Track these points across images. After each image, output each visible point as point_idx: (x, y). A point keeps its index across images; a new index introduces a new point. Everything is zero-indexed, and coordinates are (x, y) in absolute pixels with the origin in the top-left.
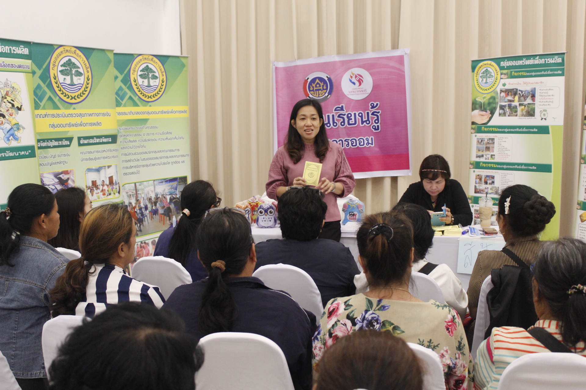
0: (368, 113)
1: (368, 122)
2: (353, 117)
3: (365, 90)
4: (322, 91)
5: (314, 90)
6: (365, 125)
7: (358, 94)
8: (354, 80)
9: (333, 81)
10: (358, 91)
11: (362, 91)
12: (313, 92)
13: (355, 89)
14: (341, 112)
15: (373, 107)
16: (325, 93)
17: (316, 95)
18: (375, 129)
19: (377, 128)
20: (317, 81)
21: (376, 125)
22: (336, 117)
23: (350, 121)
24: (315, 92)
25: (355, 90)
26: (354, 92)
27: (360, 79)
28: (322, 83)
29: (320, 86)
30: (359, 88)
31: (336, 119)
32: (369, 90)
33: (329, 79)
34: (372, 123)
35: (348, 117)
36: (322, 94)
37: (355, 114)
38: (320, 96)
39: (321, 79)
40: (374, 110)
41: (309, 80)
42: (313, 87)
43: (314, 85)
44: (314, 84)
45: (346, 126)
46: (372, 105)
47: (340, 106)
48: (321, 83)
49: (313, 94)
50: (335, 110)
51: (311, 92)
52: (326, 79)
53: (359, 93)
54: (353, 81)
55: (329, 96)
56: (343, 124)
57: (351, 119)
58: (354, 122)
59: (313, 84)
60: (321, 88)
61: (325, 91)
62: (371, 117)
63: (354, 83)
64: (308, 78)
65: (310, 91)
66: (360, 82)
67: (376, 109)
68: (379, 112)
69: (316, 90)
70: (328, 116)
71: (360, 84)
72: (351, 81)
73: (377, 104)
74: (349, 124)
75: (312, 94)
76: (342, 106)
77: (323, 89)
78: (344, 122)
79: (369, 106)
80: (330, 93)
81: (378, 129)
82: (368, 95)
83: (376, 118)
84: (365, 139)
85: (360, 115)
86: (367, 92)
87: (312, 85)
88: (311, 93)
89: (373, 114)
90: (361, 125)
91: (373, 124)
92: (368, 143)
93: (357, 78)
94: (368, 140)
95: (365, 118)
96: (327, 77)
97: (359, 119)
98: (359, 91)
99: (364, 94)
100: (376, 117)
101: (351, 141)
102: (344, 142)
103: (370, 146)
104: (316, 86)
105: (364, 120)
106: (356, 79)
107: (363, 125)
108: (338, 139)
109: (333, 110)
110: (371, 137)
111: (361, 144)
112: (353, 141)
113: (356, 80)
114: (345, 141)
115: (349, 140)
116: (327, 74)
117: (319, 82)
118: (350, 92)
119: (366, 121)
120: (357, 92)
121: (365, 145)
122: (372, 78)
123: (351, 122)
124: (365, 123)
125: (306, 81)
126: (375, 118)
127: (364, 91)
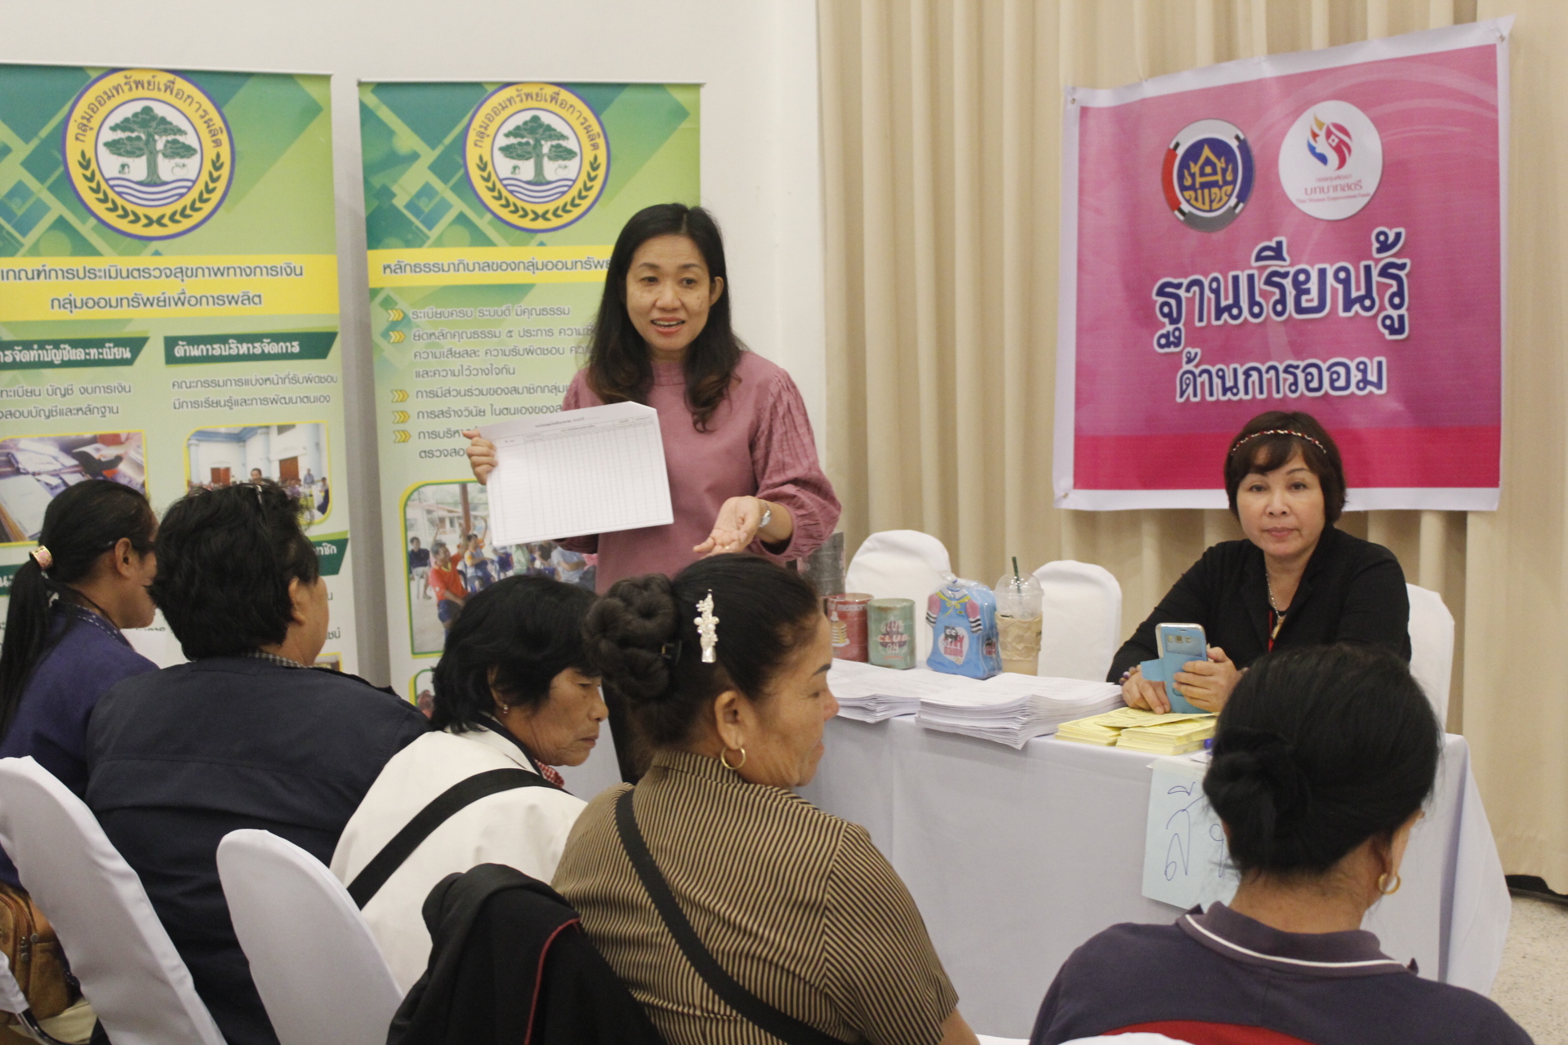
0: (1368, 269)
1: (1367, 303)
2: (1313, 285)
3: (1358, 184)
4: (1220, 188)
5: (1197, 186)
6: (1357, 313)
7: (1335, 199)
8: (1322, 146)
9: (1255, 151)
10: (1335, 188)
11: (1349, 187)
12: (1192, 193)
13: (1326, 179)
14: (1275, 265)
15: (1384, 247)
16: (1230, 196)
17: (1204, 203)
18: (1393, 330)
19: (1396, 326)
20: (1207, 152)
21: (1395, 313)
22: (1259, 284)
23: (1304, 298)
24: (1199, 192)
25: (1325, 184)
26: (1322, 190)
27: (1341, 141)
28: (1223, 159)
29: (1215, 173)
30: (1339, 177)
31: (1260, 290)
32: (1371, 184)
33: (1243, 145)
34: (1382, 308)
35: (1296, 283)
36: (1220, 200)
37: (1322, 273)
38: (1215, 206)
39: (1218, 146)
40: (1387, 257)
41: (1180, 152)
42: (1193, 176)
43: (1195, 169)
44: (1196, 163)
45: (1290, 316)
46: (1382, 238)
47: (1273, 244)
48: (1219, 159)
49: (1193, 202)
50: (1259, 258)
51: (1187, 194)
52: (1234, 144)
53: (1340, 194)
54: (1318, 150)
55: (1241, 205)
56: (1279, 308)
57: (1308, 291)
58: (1315, 303)
59: (1192, 165)
60: (1219, 178)
61: (1229, 188)
62: (1378, 283)
63: (1323, 159)
64: (1177, 145)
65: (1183, 188)
66: (1342, 151)
67: (1395, 255)
68: (1402, 267)
69: (1204, 186)
70: (1236, 279)
71: (1342, 162)
72: (1312, 149)
73: (1398, 235)
74: (1299, 309)
75: (1188, 201)
76: (1279, 244)
77: (1226, 183)
78: (1282, 301)
79: (1371, 245)
80: (1242, 197)
81: (1401, 330)
82: (1366, 200)
83: (1394, 289)
84: (1352, 366)
85: (1342, 275)
86: (1363, 192)
87: (1189, 169)
88: (1188, 198)
89: (1383, 273)
90: (1342, 314)
91: (1385, 309)
92: (1366, 382)
93: (1333, 137)
94: (1364, 372)
95: (1358, 289)
96: (1237, 138)
97: (1335, 291)
98: (1339, 188)
99: (1355, 196)
100: (1394, 283)
101: (1304, 370)
102: (1282, 375)
103: (1371, 393)
104: (1202, 169)
105: (1354, 294)
106: (1330, 141)
107: (1351, 314)
108: (1263, 363)
109: (1249, 262)
110: (1377, 359)
111: (1337, 384)
112: (1310, 374)
113: (1331, 145)
114: (1286, 371)
115: (1297, 367)
116: (1239, 128)
117: (1213, 158)
118: (1309, 192)
119: (1360, 300)
120: (1331, 189)
121: (1353, 388)
122: (1381, 138)
123: (1311, 300)
124: (1357, 307)
125: (1172, 153)
126: (1391, 286)
127: (1353, 187)
